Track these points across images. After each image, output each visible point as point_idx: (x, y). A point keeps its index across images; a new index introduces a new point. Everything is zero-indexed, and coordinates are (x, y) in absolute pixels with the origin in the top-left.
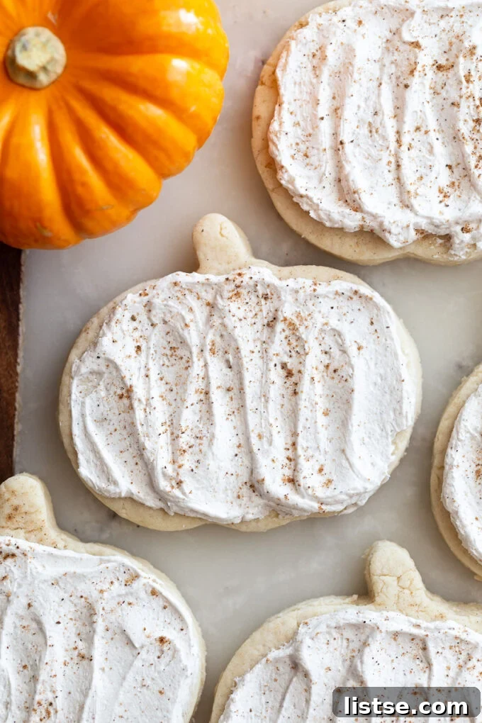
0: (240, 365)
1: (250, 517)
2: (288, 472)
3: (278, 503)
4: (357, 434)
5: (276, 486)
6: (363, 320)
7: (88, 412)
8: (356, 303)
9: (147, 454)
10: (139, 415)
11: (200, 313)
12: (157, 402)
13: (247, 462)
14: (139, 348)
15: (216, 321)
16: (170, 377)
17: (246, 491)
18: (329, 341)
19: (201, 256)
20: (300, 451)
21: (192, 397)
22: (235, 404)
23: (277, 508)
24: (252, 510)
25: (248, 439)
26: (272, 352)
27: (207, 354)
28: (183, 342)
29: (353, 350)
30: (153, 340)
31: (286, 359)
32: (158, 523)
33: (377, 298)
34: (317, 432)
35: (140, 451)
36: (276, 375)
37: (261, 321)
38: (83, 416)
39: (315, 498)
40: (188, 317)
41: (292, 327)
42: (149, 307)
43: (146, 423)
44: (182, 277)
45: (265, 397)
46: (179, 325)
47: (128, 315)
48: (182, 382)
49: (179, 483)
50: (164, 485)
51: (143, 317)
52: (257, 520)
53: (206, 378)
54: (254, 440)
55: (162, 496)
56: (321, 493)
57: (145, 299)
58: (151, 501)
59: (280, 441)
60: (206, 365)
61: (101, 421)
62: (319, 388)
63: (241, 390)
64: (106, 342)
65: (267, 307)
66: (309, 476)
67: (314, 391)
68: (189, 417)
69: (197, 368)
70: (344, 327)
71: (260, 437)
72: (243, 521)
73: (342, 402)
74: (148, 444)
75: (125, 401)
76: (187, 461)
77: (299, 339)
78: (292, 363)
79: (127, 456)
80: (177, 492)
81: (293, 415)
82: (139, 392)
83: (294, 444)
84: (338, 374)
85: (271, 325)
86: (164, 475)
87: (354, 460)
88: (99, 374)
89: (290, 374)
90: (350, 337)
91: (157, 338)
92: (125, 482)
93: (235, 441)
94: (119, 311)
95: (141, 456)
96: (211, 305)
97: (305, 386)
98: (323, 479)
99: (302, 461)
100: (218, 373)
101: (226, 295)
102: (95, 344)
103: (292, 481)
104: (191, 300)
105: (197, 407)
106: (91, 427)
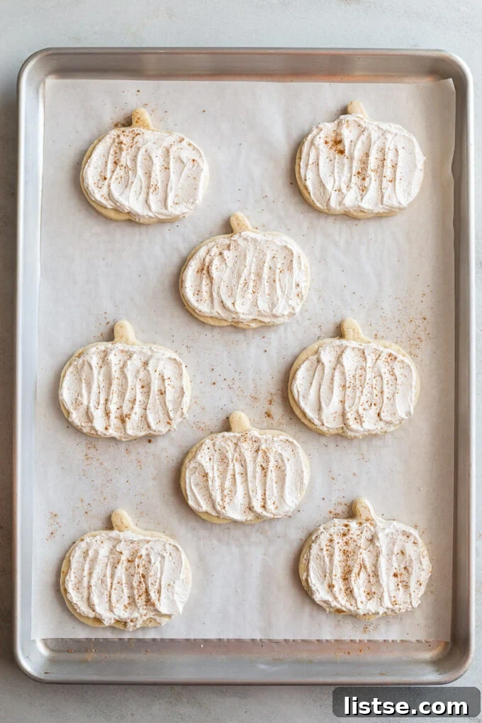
0: (246, 465)
1: (248, 519)
2: (262, 504)
3: (259, 515)
4: (287, 491)
5: (258, 509)
6: (290, 450)
7: (192, 481)
8: (287, 444)
9: (213, 497)
10: (210, 483)
11: (232, 446)
12: (216, 478)
13: (248, 499)
14: (210, 459)
15: (238, 449)
16: (221, 468)
17: (247, 510)
18: (278, 457)
19: (232, 426)
20: (267, 496)
21: (229, 477)
22: (244, 479)
23: (258, 516)
24: (250, 517)
25: (248, 491)
26: (257, 461)
27: (234, 460)
28: (226, 457)
29: (286, 461)
30: (216, 456)
31: (262, 463)
32: (216, 521)
33: (295, 442)
34: (272, 490)
35: (210, 496)
36: (259, 469)
37: (254, 450)
38: (190, 483)
39: (271, 513)
40: (228, 448)
41: (265, 452)
42: (214, 445)
43: (213, 486)
44: (226, 434)
45: (255, 477)
46: (225, 451)
47: (206, 447)
48: (225, 471)
49: (224, 508)
50: (219, 508)
51: (212, 448)
52: (251, 520)
53: (234, 470)
54: (250, 492)
55: (218, 512)
56: (274, 511)
57: (212, 442)
58: (214, 513)
59: (260, 492)
60: (234, 466)
61: (197, 485)
62: (274, 474)
63: (246, 474)
64: (199, 457)
65: (256, 445)
66: (270, 506)
67: (272, 475)
68: (228, 484)
69: (231, 466)
70: (283, 453)
71: (253, 491)
72: (246, 520)
73: (282, 479)
74: (213, 494)
75: (205, 478)
76: (227, 500)
77: (267, 456)
78: (264, 465)
79: (206, 497)
80: (223, 511)
81: (265, 484)
82: (210, 475)
83: (265, 494)
84: (281, 469)
85: (257, 451)
86: (219, 505)
87: (286, 499)
88: (196, 468)
89: (263, 469)
90: (285, 455)
91: (217, 456)
92: (205, 507)
93: (244, 493)
94: (204, 446)
95: (211, 497)
96: (236, 444)
97: (269, 473)
98: (275, 507)
99: (267, 500)
100: (238, 468)
101: (242, 441)
102: (194, 457)
103: (264, 507)
104: (229, 442)
105: (231, 480)
106: (193, 487)
